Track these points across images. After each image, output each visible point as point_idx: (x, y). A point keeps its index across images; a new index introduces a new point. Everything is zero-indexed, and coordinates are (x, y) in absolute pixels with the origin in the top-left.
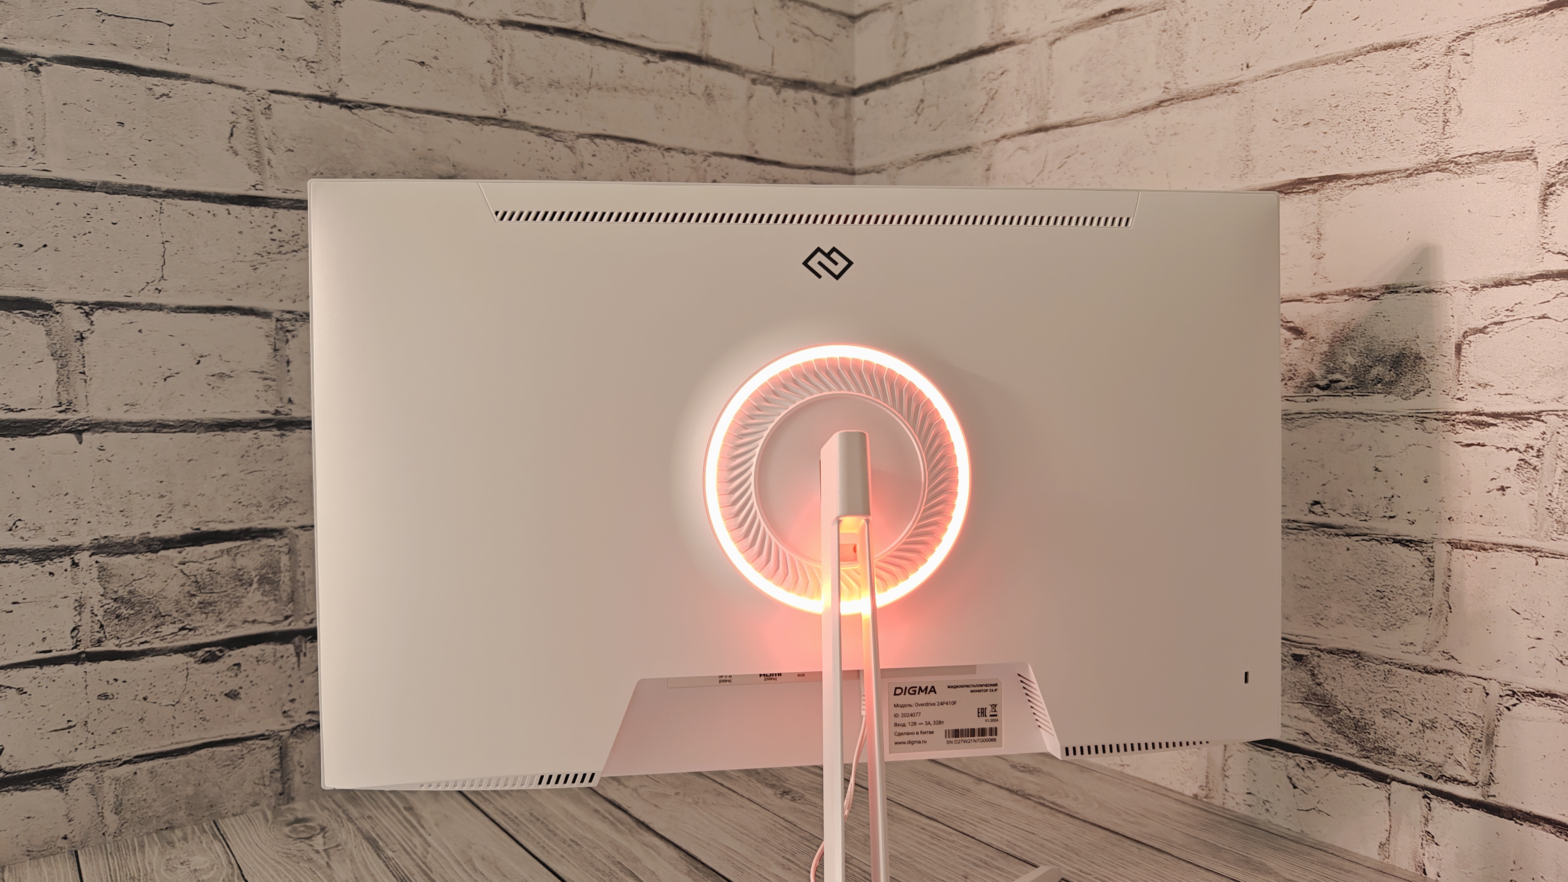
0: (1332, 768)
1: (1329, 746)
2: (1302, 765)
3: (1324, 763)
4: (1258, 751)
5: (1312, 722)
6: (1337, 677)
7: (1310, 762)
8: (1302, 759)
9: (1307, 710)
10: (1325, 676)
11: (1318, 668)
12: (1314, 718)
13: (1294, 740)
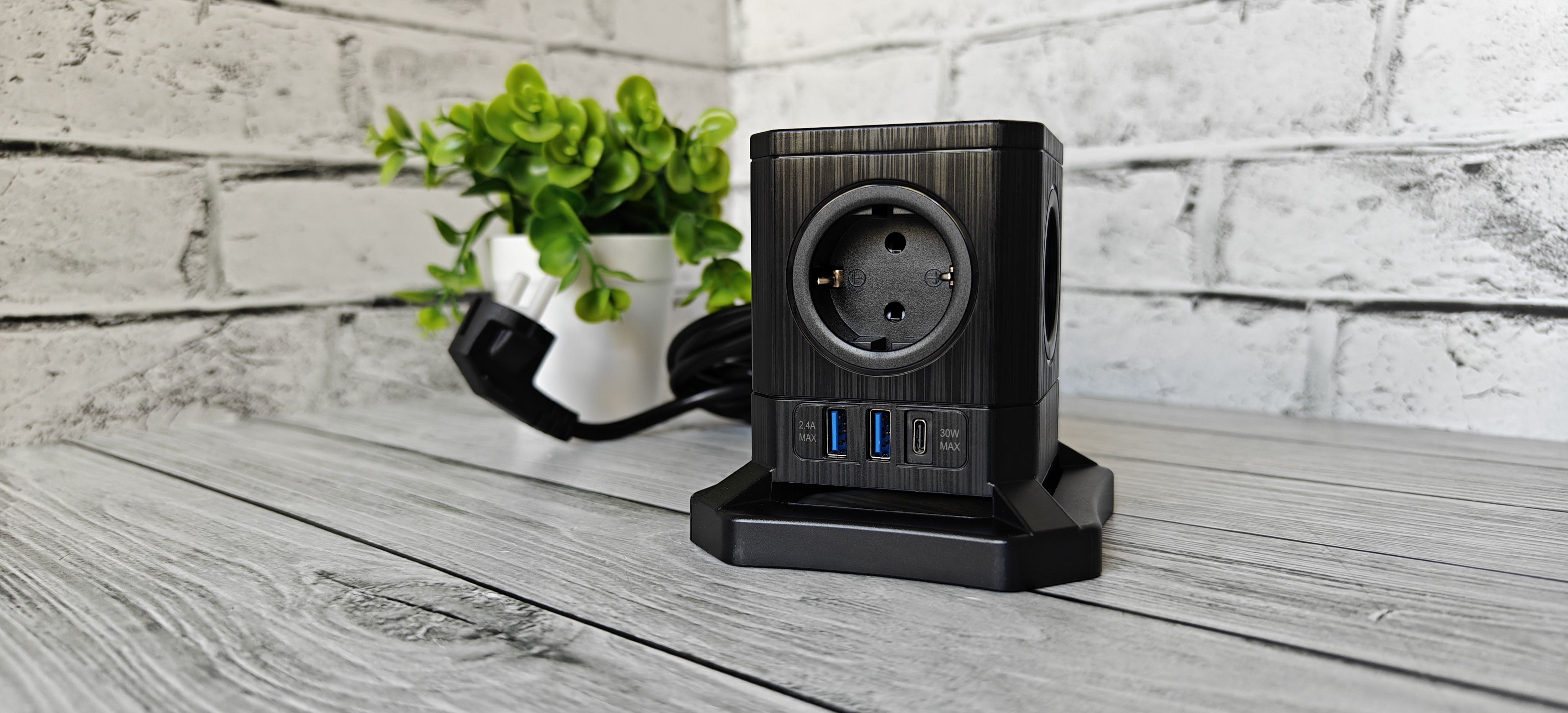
0: (1527, 322)
1: (1523, 290)
2: (1473, 329)
3: (1512, 317)
4: (1396, 324)
5: (1494, 260)
6: (1542, 183)
7: (1489, 322)
8: (1474, 320)
9: (1487, 244)
10: (1520, 184)
11: (1507, 177)
12: (1496, 253)
13: (1462, 294)
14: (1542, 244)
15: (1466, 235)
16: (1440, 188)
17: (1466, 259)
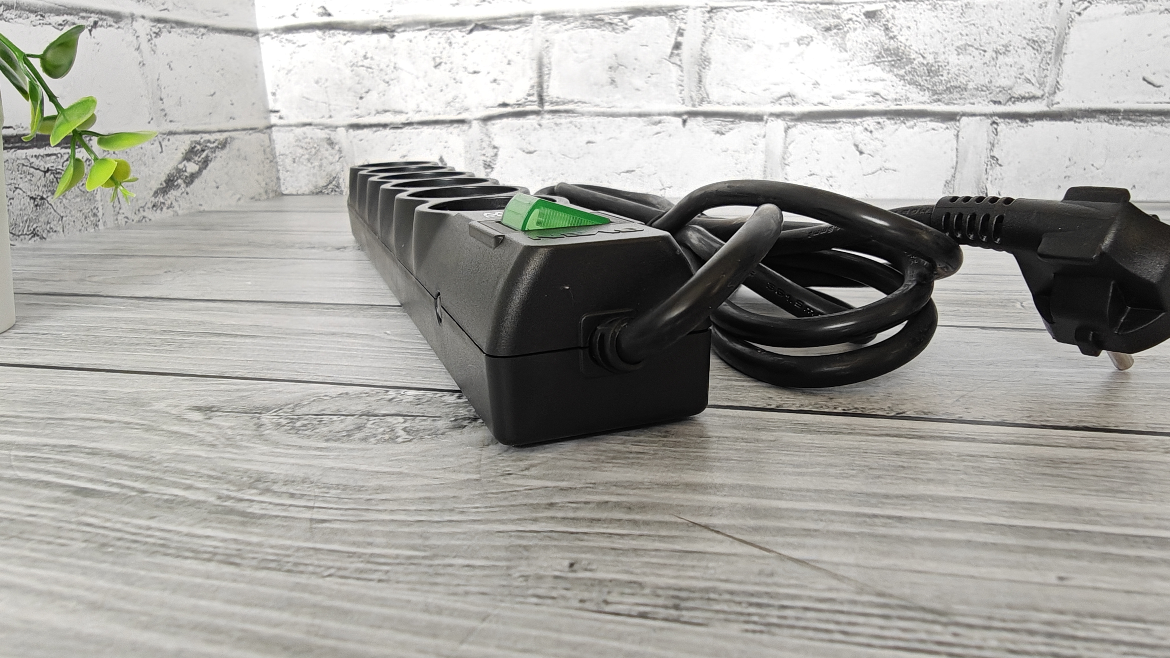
14: (912, 68)
15: (866, 63)
16: (850, 28)
17: (866, 80)
